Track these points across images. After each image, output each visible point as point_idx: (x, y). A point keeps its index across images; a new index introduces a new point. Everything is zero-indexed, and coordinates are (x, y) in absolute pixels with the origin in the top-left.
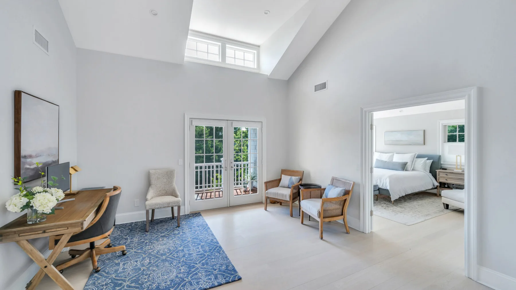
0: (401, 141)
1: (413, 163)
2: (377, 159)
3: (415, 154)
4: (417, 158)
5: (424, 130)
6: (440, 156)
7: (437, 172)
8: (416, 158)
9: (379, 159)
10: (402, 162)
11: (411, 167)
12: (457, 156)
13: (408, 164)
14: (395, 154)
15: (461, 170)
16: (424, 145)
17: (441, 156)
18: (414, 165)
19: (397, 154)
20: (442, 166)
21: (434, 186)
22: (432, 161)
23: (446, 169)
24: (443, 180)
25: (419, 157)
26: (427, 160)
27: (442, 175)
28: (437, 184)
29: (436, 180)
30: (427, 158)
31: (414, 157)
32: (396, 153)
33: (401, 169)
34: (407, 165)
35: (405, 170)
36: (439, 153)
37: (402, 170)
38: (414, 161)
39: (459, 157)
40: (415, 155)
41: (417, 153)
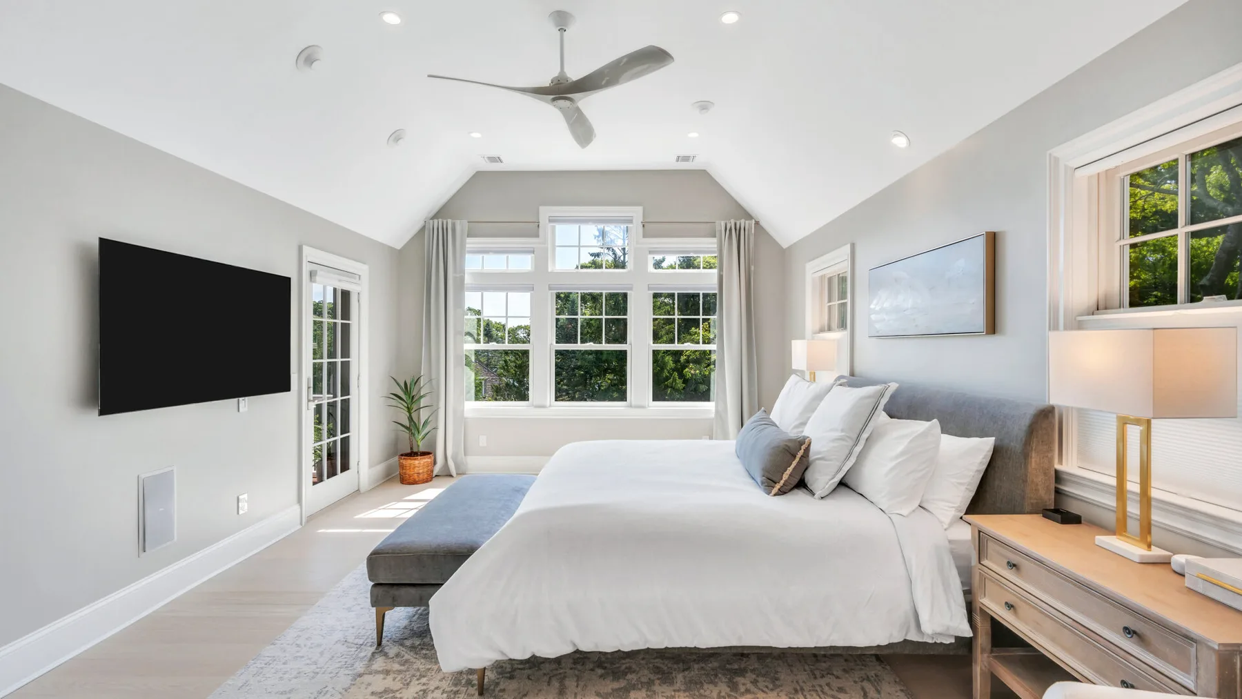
3: (883, 387)
5: (996, 237)
8: (882, 416)
12: (1124, 422)
22: (991, 442)
24: (991, 601)
31: (875, 407)
37: (762, 483)
38: (866, 436)
40: (882, 395)
41: (893, 386)
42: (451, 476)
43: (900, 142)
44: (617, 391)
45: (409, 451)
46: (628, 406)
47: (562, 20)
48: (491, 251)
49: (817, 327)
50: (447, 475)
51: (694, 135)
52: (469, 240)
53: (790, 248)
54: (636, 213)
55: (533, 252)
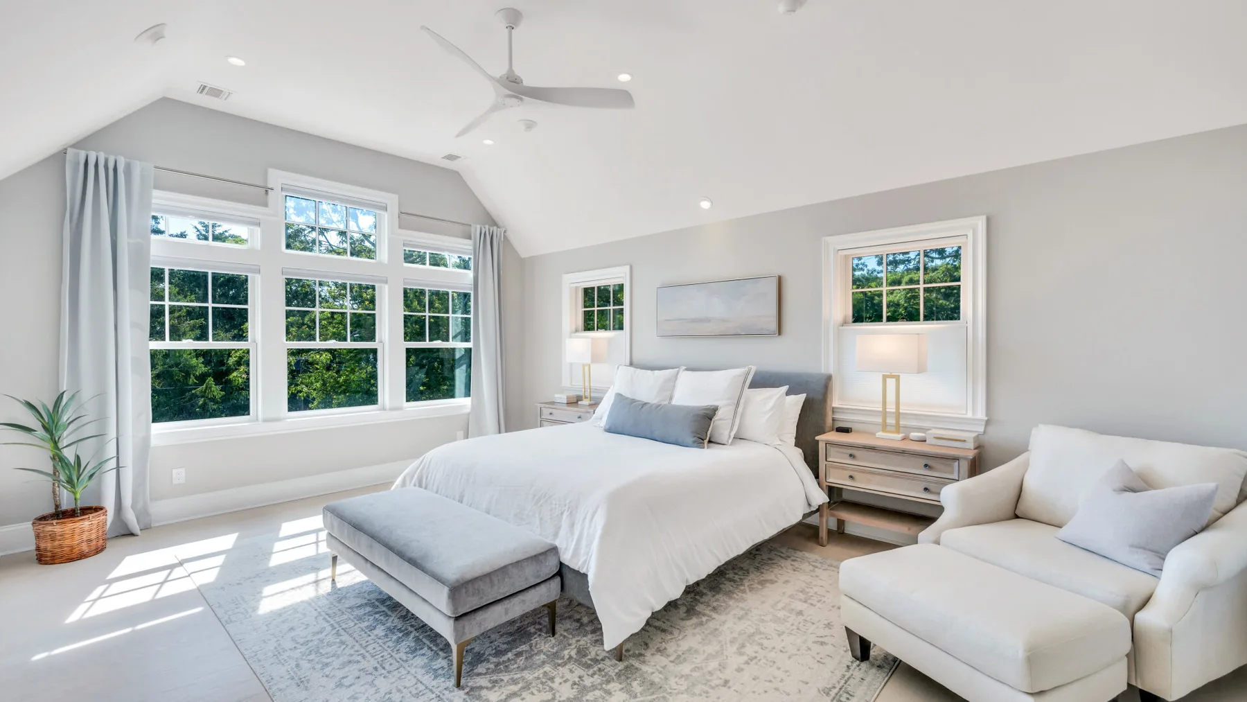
0: (708, 320)
1: (740, 410)
2: (619, 395)
3: (746, 369)
4: (753, 385)
5: (780, 279)
6: (829, 378)
7: (820, 444)
8: (749, 388)
9: (627, 394)
10: (698, 408)
11: (731, 430)
12: (885, 378)
13: (719, 414)
14: (681, 370)
15: (898, 432)
16: (780, 333)
17: (833, 378)
18: (742, 415)
19: (690, 372)
20: (837, 416)
21: (809, 505)
22: (802, 397)
23: (846, 430)
24: (836, 479)
25: (762, 381)
26: (788, 394)
27: (836, 456)
28: (820, 498)
29: (817, 477)
30: (785, 388)
31: (744, 382)
32: (687, 370)
33: (690, 440)
34: (715, 418)
35: (706, 441)
36: (826, 366)
37: (694, 442)
38: (742, 401)
39: (891, 383)
40: (748, 374)
41: (754, 369)
42: (132, 535)
43: (705, 205)
44: (366, 393)
45: (52, 510)
46: (380, 410)
47: (513, 18)
48: (191, 214)
49: (574, 328)
50: (124, 535)
51: (488, 142)
52: (156, 193)
53: (532, 259)
54: (392, 200)
55: (259, 224)
